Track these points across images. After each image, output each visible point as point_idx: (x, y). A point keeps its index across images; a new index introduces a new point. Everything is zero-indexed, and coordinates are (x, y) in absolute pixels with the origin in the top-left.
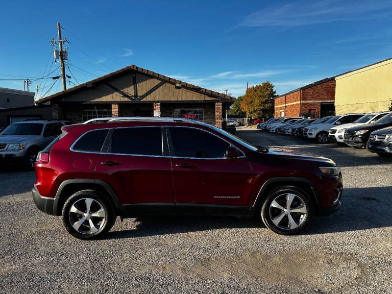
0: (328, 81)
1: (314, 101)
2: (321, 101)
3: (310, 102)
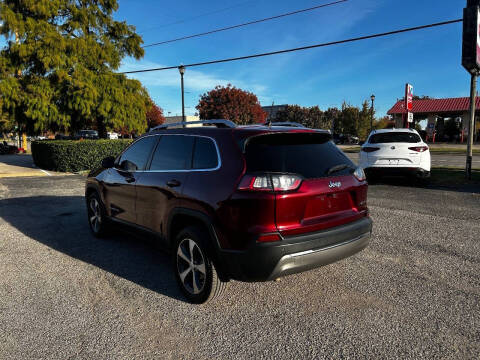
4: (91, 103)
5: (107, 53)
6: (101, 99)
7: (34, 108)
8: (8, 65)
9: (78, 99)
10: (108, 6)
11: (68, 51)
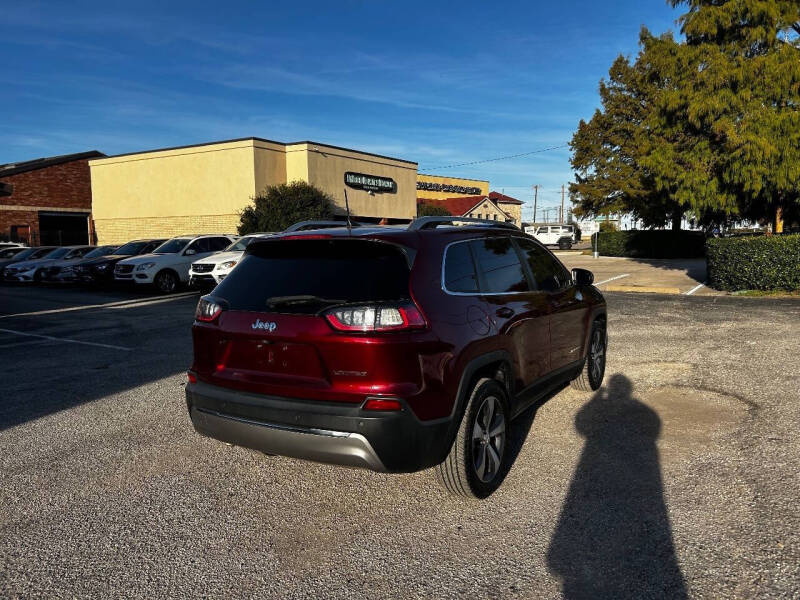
0: (51, 165)
1: (22, 208)
2: (39, 209)
3: (13, 208)
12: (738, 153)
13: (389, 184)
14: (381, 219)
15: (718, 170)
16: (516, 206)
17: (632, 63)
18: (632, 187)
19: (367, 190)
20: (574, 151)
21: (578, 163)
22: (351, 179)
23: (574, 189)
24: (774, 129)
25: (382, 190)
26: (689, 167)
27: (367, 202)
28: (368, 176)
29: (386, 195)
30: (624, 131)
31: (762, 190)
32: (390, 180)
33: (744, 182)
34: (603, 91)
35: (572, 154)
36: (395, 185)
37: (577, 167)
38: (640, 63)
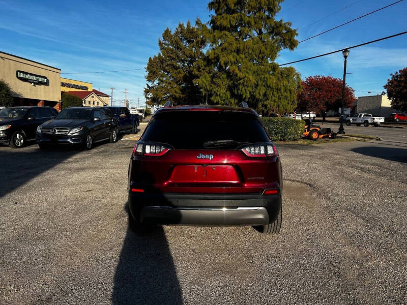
4: (250, 89)
5: (266, 48)
6: (257, 86)
7: (217, 95)
8: (205, 66)
9: (241, 87)
10: (271, 10)
11: (238, 51)
12: (241, 81)
13: (45, 80)
14: (40, 100)
15: (230, 89)
16: (106, 98)
17: (173, 33)
18: (176, 93)
19: (31, 83)
20: (148, 73)
21: (150, 78)
22: (21, 75)
23: (147, 92)
24: (254, 72)
25: (40, 83)
26: (218, 85)
27: (31, 90)
28: (31, 74)
29: (42, 86)
30: (172, 65)
31: (249, 98)
32: (45, 78)
33: (243, 94)
34: (160, 44)
35: (147, 74)
36: (48, 80)
37: (149, 81)
38: (177, 33)
